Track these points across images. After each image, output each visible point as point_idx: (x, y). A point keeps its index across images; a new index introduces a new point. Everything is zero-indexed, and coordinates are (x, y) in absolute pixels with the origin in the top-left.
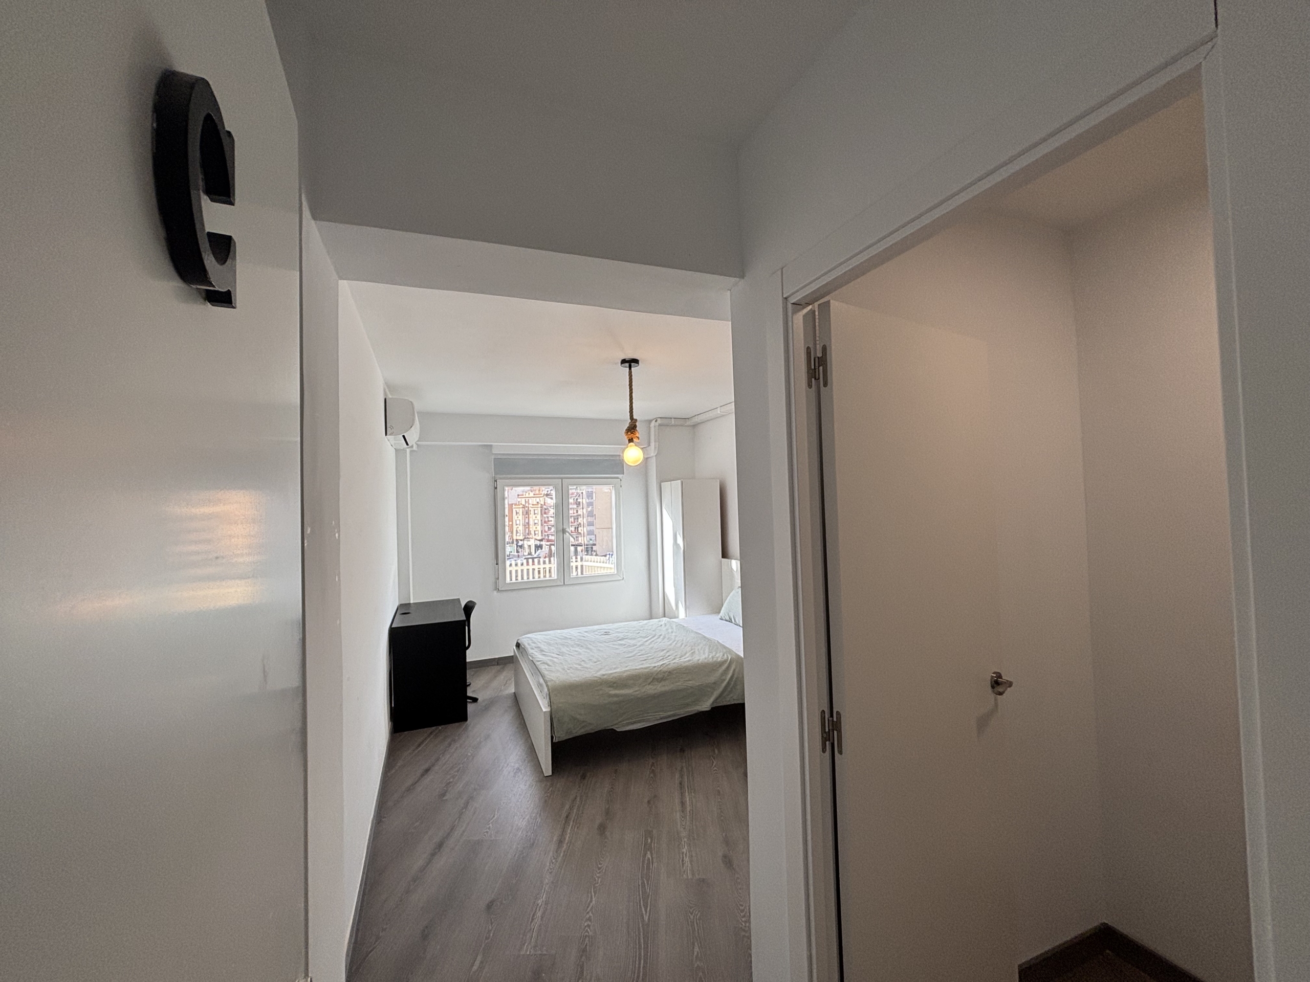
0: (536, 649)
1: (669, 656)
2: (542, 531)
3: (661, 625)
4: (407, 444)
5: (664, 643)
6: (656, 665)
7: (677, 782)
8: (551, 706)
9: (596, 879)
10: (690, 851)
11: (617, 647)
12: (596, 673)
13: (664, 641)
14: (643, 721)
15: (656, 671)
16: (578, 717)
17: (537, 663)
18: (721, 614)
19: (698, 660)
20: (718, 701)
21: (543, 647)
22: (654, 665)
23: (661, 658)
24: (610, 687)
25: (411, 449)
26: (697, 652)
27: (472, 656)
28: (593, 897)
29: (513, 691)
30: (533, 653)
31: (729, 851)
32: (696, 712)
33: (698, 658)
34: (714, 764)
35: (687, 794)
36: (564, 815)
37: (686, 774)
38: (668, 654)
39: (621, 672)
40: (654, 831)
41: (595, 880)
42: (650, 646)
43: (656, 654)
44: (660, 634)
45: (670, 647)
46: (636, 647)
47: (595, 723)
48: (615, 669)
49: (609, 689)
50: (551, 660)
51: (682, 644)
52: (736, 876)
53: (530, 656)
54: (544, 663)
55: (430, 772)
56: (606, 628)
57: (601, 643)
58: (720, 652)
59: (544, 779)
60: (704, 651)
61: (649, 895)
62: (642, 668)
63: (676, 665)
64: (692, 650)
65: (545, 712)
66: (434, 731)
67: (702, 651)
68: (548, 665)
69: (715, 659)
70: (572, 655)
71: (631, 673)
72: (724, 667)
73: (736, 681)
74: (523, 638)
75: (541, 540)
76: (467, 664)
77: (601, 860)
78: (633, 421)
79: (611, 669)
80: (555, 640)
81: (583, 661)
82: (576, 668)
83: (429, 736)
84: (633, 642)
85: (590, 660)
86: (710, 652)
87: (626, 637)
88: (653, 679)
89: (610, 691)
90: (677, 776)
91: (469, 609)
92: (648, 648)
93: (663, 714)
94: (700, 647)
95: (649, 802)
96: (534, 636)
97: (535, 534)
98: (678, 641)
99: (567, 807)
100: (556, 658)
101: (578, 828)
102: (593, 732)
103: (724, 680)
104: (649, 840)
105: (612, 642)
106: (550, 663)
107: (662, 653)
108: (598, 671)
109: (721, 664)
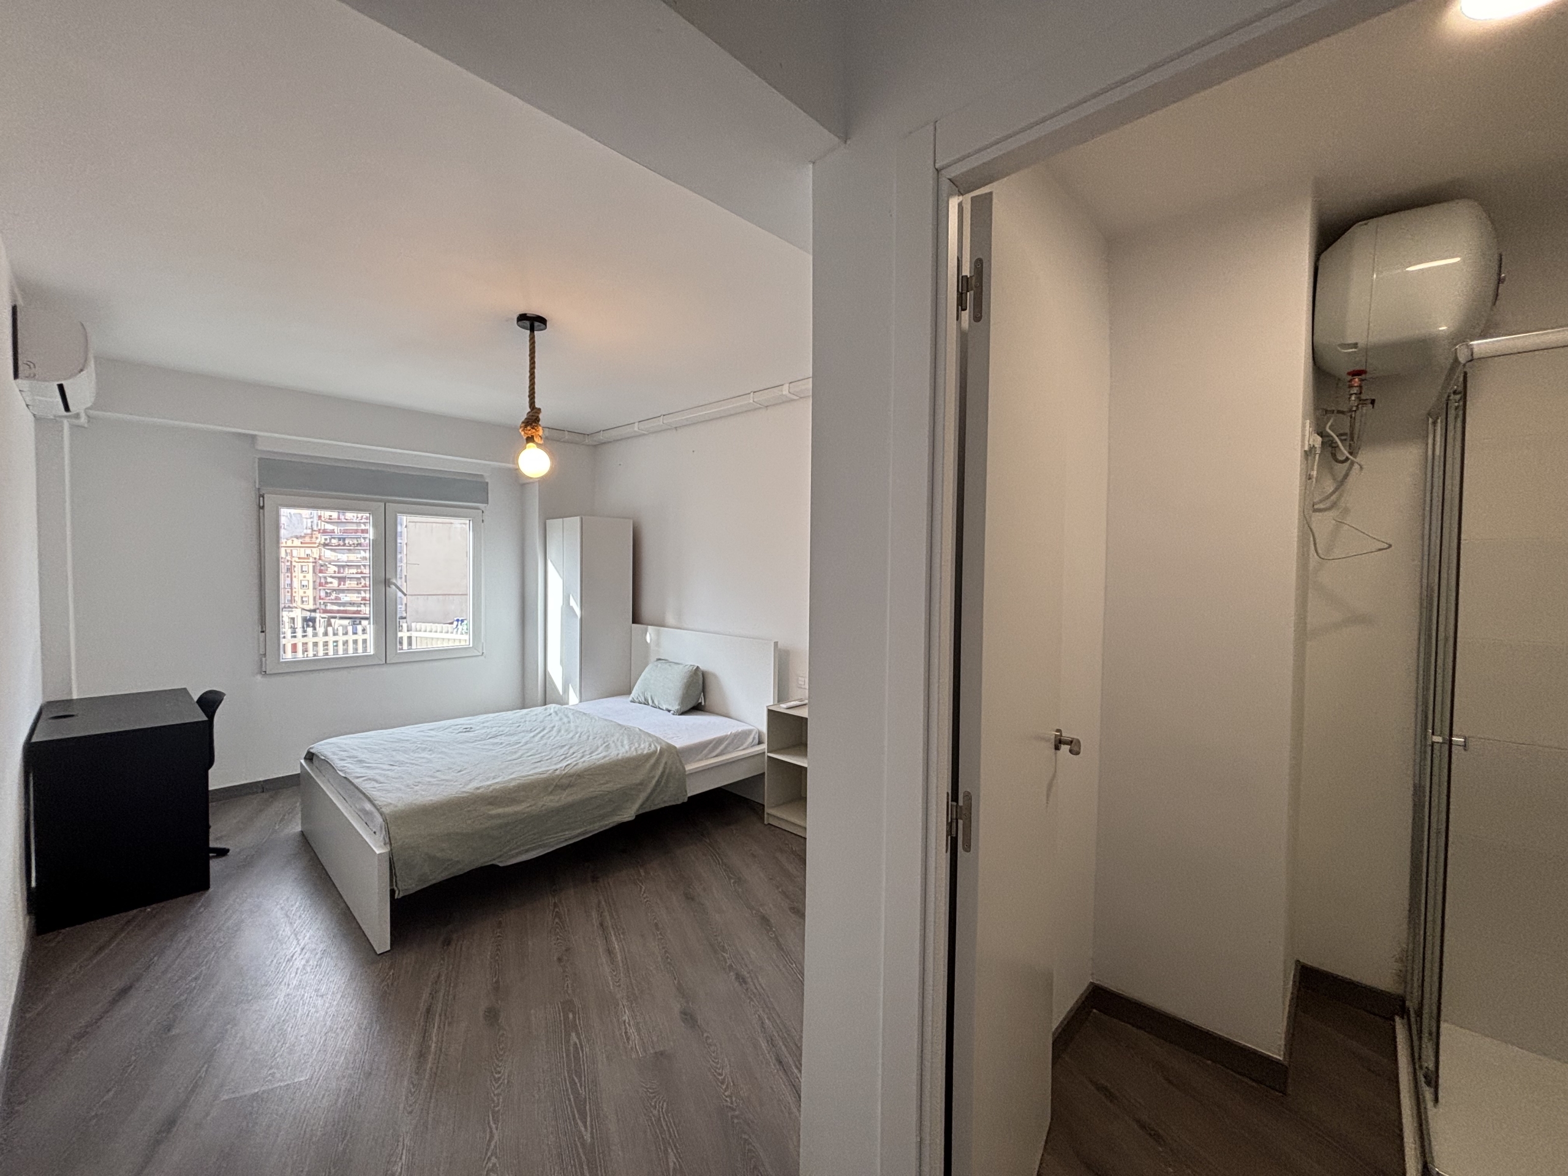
0: (349, 760)
1: (574, 753)
2: (315, 598)
3: (550, 715)
4: (67, 408)
5: (561, 736)
6: (558, 766)
7: (596, 923)
8: (391, 844)
9: (495, 1099)
10: (634, 1017)
11: (491, 747)
12: (463, 787)
13: (560, 734)
14: (540, 846)
15: (558, 776)
16: (439, 855)
17: (355, 781)
18: (632, 695)
19: (618, 754)
20: (644, 806)
21: (362, 757)
22: (554, 767)
23: (563, 757)
24: (491, 804)
25: (76, 422)
26: (612, 745)
27: (218, 779)
28: (494, 1131)
29: (299, 829)
30: (345, 767)
31: (687, 1002)
32: (615, 824)
33: (616, 753)
34: (643, 890)
35: (614, 938)
36: (423, 1007)
37: (606, 910)
38: (571, 751)
39: (505, 782)
40: (576, 1000)
41: (494, 1101)
42: (542, 742)
43: (554, 752)
44: (552, 725)
45: (572, 742)
46: (520, 745)
47: (466, 860)
48: (494, 778)
49: (488, 807)
50: (380, 775)
51: (589, 736)
52: (705, 1035)
53: (341, 771)
54: (370, 779)
55: (133, 992)
56: (465, 722)
57: (461, 743)
58: (645, 742)
59: (378, 958)
60: (622, 742)
61: (586, 1098)
62: (536, 774)
63: (586, 765)
64: (604, 743)
65: (380, 854)
66: (134, 917)
67: (619, 744)
68: (376, 781)
69: (639, 752)
70: (416, 765)
71: (521, 782)
72: (652, 761)
73: (668, 777)
74: (321, 745)
75: (314, 611)
76: (210, 794)
77: (497, 1066)
78: (535, 411)
79: (488, 779)
80: (381, 744)
81: (438, 771)
82: (429, 782)
83: (122, 929)
84: (514, 739)
85: (450, 768)
86: (631, 743)
87: (501, 733)
88: (555, 787)
89: (489, 810)
90: (594, 914)
91: (210, 702)
92: (540, 745)
93: (568, 834)
94: (615, 738)
95: (560, 960)
96: (339, 741)
97: (303, 602)
98: (581, 734)
99: (425, 996)
100: (389, 770)
101: (449, 1024)
102: (461, 873)
103: (653, 777)
104: (571, 1016)
105: (479, 741)
106: (382, 779)
107: (562, 751)
108: (467, 784)
109: (649, 756)
